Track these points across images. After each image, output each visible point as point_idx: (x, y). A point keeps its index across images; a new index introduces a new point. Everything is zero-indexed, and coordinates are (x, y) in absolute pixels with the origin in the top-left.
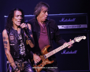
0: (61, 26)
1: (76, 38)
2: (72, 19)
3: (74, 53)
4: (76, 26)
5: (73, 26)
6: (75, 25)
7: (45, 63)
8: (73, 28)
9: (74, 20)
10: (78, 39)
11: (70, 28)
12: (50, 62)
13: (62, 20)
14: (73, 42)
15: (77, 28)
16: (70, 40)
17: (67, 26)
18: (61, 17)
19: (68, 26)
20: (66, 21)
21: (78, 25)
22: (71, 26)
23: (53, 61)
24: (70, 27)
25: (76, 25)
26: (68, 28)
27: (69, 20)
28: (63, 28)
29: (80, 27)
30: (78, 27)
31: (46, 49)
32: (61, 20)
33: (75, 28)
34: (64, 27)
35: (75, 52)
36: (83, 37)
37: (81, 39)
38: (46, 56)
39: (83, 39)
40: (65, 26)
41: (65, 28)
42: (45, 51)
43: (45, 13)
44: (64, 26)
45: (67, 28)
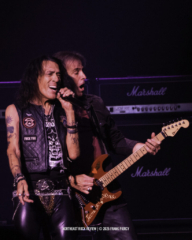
0: (131, 107)
1: (166, 127)
2: (159, 89)
4: (167, 108)
5: (161, 106)
6: (165, 105)
8: (161, 111)
9: (162, 91)
11: (153, 111)
12: (112, 197)
13: (134, 92)
15: (169, 111)
17: (145, 106)
19: (149, 106)
20: (143, 93)
22: (156, 106)
23: (120, 193)
24: (152, 108)
25: (168, 105)
26: (149, 111)
27: (152, 93)
28: (136, 111)
29: (179, 110)
30: (173, 110)
32: (130, 91)
33: (165, 111)
34: (138, 109)
38: (101, 183)
39: (182, 128)
40: (140, 107)
41: (140, 112)
44: (138, 106)
45: (145, 111)
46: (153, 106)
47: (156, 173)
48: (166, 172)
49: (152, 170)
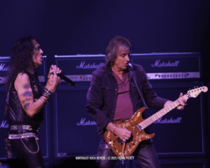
0: (154, 74)
1: (191, 91)
2: (174, 62)
3: (175, 121)
4: (180, 75)
5: (175, 74)
6: (178, 74)
7: (139, 138)
8: (175, 77)
9: (176, 64)
10: (194, 93)
11: (170, 78)
12: (148, 137)
13: (156, 64)
14: (186, 97)
15: (181, 77)
16: (181, 94)
17: (164, 74)
18: (153, 59)
19: (167, 74)
20: (163, 65)
21: (184, 73)
22: (172, 74)
23: (154, 134)
24: (170, 76)
25: (181, 73)
26: (167, 78)
27: (169, 65)
28: (158, 78)
29: (188, 77)
30: (184, 77)
31: (139, 114)
32: (154, 63)
33: (178, 77)
34: (159, 76)
35: (178, 120)
36: (202, 88)
37: (200, 91)
38: (140, 127)
39: (202, 92)
41: (161, 78)
42: (138, 118)
43: (124, 57)
44: (159, 74)
45: (164, 78)
46: (170, 74)
49: (169, 119)
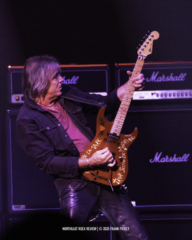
0: (150, 92)
3: (181, 160)
4: (187, 94)
6: (185, 91)
8: (180, 97)
11: (172, 97)
13: (153, 78)
15: (189, 97)
17: (164, 92)
19: (168, 92)
20: (162, 79)
22: (176, 92)
24: (172, 94)
25: (188, 91)
26: (168, 97)
27: (171, 78)
28: (155, 97)
33: (185, 97)
34: (157, 95)
37: (151, 43)
40: (159, 92)
41: (159, 97)
44: (157, 92)
45: (164, 97)
46: (172, 92)
47: (175, 159)
48: (185, 158)
49: (171, 156)
